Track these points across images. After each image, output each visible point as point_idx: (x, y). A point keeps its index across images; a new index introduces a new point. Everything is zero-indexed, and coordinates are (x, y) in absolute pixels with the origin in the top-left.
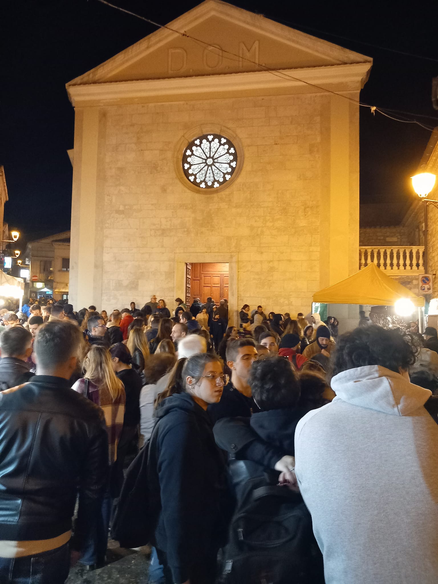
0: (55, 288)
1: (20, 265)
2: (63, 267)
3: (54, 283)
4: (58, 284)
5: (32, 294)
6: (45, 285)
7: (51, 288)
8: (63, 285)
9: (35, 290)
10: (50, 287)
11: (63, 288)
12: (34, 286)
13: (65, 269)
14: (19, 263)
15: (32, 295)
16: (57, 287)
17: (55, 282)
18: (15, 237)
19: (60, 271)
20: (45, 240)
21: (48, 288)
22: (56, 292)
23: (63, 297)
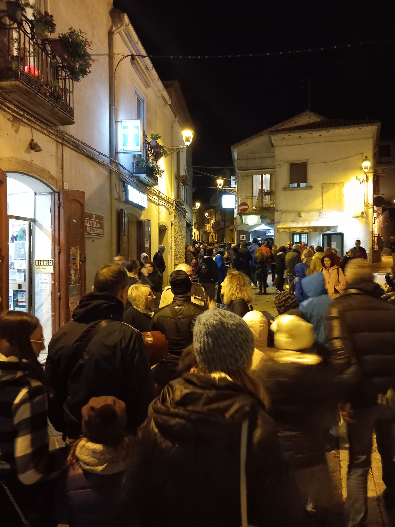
0: (279, 223)
1: (220, 187)
2: (292, 182)
3: (276, 213)
4: (284, 215)
5: (241, 236)
6: (261, 218)
7: (272, 223)
8: (293, 216)
9: (245, 229)
10: (270, 221)
11: (293, 221)
12: (243, 222)
13: (296, 185)
14: (220, 185)
15: (241, 238)
16: (282, 220)
17: (277, 211)
18: (188, 139)
19: (285, 189)
20: (259, 138)
21: (267, 224)
22: (281, 228)
23: (293, 238)
